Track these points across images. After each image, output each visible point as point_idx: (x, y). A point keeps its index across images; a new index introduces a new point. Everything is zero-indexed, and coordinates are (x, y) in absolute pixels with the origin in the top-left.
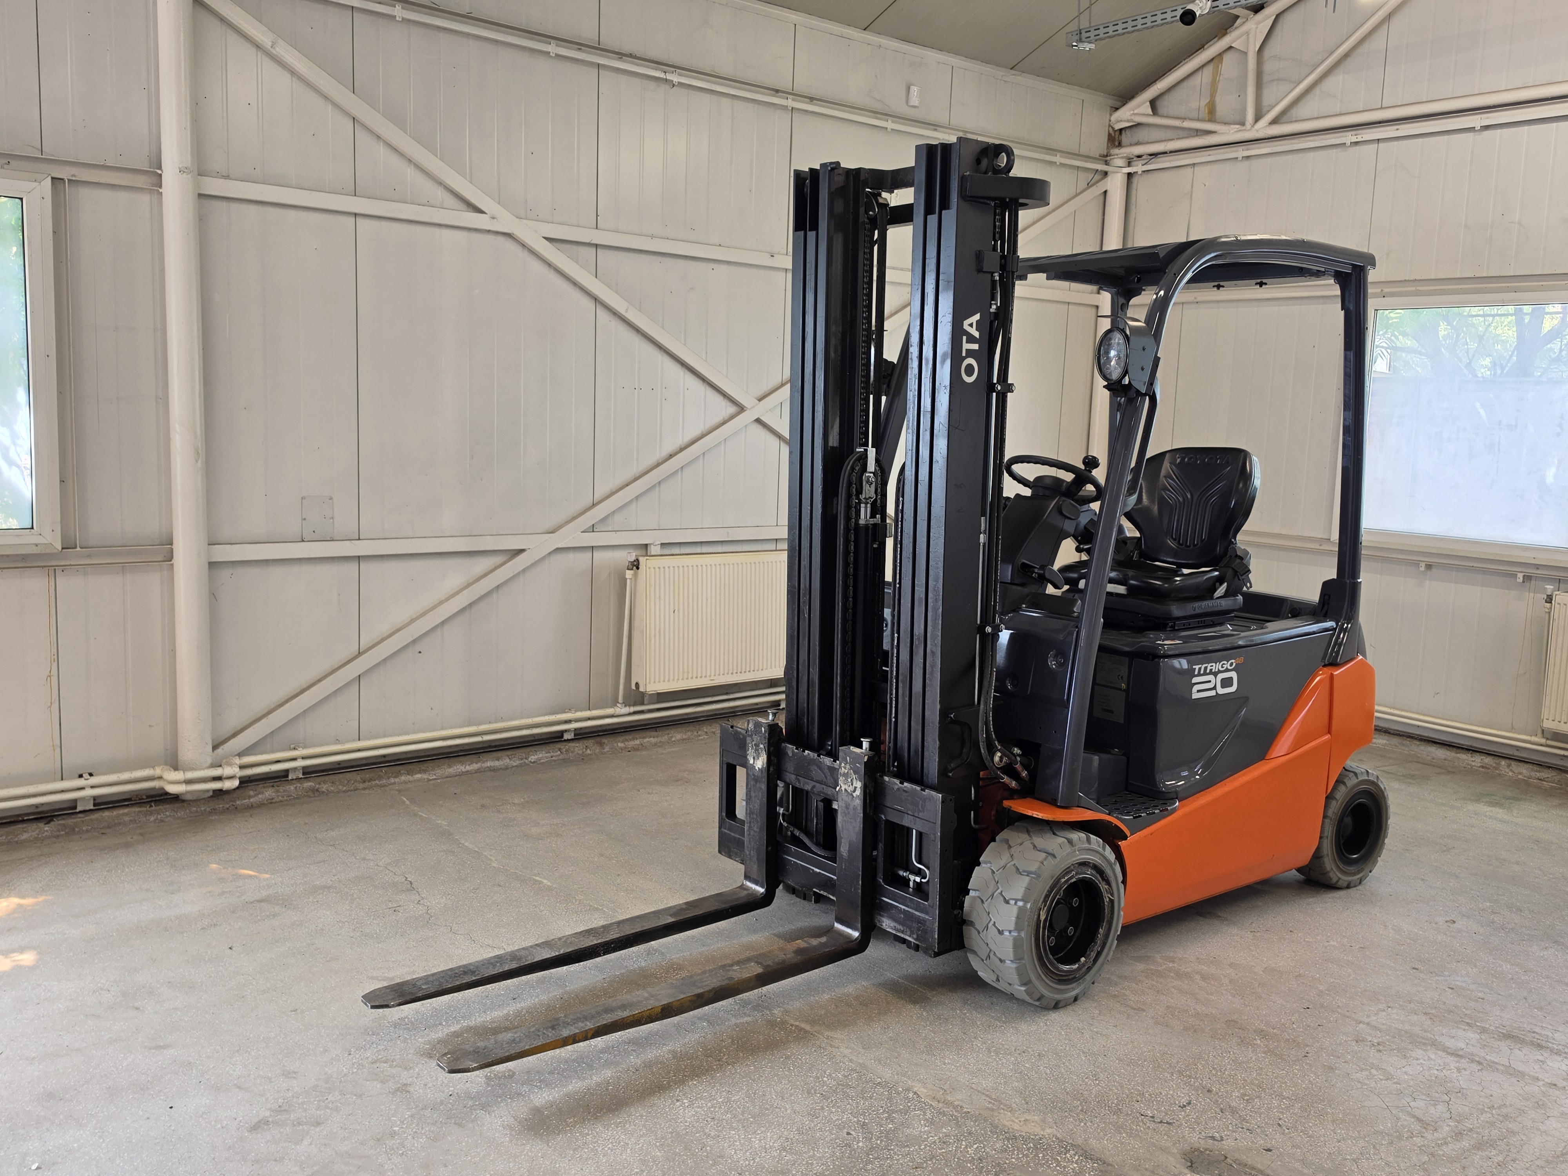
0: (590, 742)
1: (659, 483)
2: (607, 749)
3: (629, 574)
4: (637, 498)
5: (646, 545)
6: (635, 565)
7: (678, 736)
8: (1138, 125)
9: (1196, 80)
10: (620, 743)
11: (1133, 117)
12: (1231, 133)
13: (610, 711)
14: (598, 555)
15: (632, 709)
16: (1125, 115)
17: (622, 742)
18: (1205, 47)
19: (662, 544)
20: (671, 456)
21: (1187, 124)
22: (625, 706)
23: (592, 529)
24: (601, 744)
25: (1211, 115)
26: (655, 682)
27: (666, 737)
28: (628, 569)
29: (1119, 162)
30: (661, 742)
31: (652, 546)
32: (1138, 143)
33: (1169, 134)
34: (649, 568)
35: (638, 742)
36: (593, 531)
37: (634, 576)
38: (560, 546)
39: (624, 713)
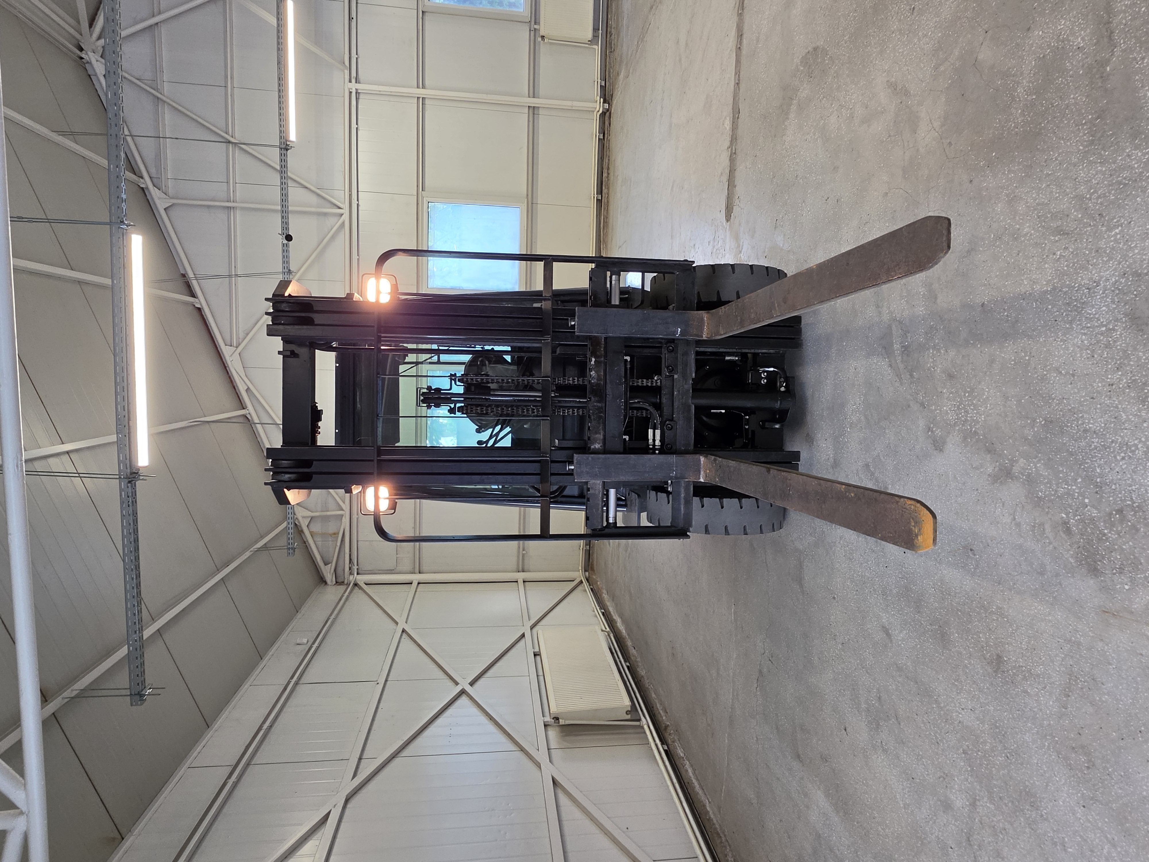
0: (666, 735)
2: (668, 723)
3: (562, 723)
6: (556, 719)
7: (654, 695)
8: (335, 570)
9: (319, 543)
10: (663, 718)
11: (331, 573)
12: (346, 520)
13: (646, 727)
14: (553, 745)
15: (642, 717)
16: (329, 577)
17: (662, 717)
18: (305, 540)
21: (339, 544)
24: (667, 727)
25: (336, 534)
26: (624, 704)
27: (656, 701)
29: (351, 577)
30: (659, 702)
32: (344, 570)
33: (342, 553)
34: (557, 711)
35: (661, 712)
37: (562, 719)
38: (548, 760)
39: (646, 722)
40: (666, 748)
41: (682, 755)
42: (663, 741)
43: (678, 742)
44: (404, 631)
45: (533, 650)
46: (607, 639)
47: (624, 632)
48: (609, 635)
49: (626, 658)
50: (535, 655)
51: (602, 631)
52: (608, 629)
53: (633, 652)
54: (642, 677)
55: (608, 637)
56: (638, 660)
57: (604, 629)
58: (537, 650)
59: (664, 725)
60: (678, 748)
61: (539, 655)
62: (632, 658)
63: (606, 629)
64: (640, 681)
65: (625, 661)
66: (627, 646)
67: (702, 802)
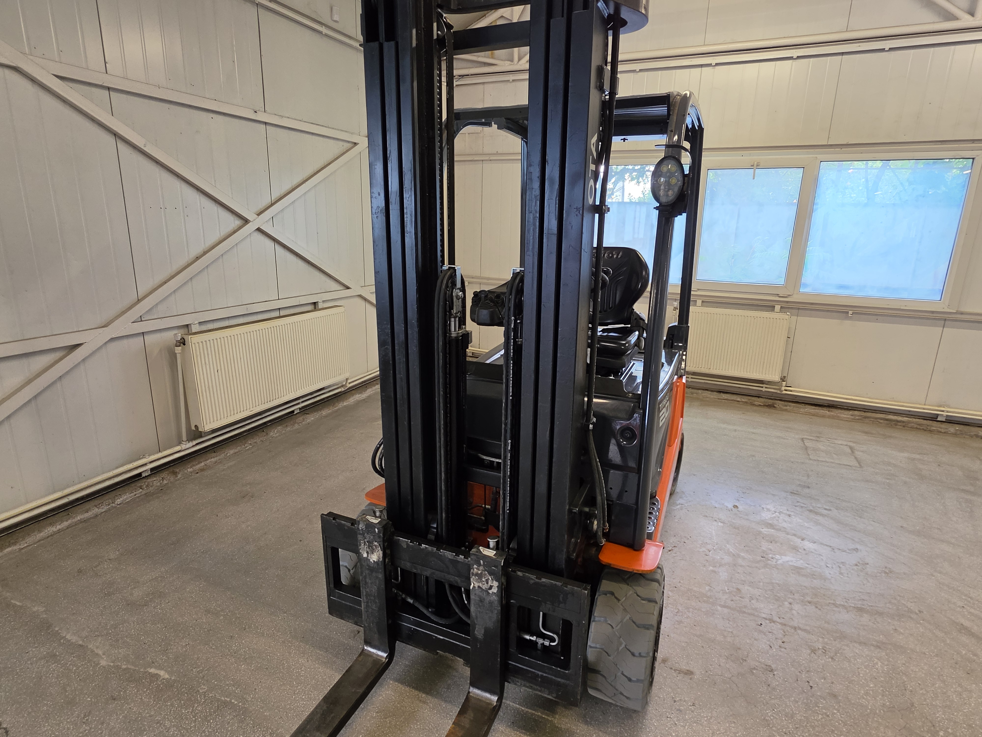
0: (164, 474)
1: (191, 279)
2: (179, 476)
3: (178, 350)
4: (174, 291)
5: (187, 326)
6: (183, 342)
7: (232, 452)
10: (188, 469)
12: (506, 66)
13: (178, 448)
14: (149, 338)
15: (195, 442)
17: (191, 467)
19: (199, 323)
20: (198, 258)
21: (480, 59)
22: (189, 442)
23: (141, 319)
24: (175, 474)
26: (210, 423)
27: (223, 455)
28: (176, 346)
30: (219, 459)
31: (192, 325)
34: (194, 343)
35: (203, 464)
36: (141, 321)
37: (182, 350)
38: (114, 336)
39: (188, 447)
40: (144, 475)
41: (119, 501)
42: (155, 471)
43: (144, 492)
44: (355, 144)
45: (320, 301)
46: (338, 384)
47: (345, 404)
48: (342, 386)
49: (305, 410)
50: (315, 304)
51: (347, 379)
52: (349, 386)
53: (311, 418)
54: (267, 434)
55: (340, 385)
56: (296, 426)
57: (349, 381)
58: (320, 305)
59: (178, 470)
60: (132, 494)
61: (315, 308)
62: (301, 418)
63: (350, 383)
64: (263, 431)
65: (300, 409)
66: (321, 410)
67: (24, 539)
